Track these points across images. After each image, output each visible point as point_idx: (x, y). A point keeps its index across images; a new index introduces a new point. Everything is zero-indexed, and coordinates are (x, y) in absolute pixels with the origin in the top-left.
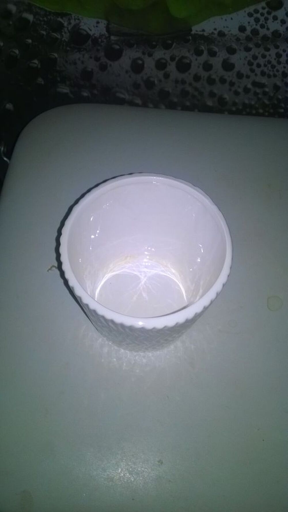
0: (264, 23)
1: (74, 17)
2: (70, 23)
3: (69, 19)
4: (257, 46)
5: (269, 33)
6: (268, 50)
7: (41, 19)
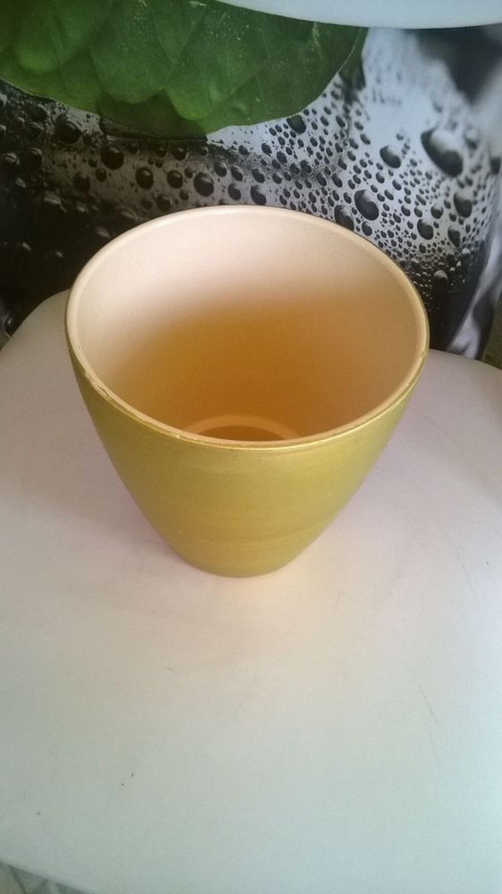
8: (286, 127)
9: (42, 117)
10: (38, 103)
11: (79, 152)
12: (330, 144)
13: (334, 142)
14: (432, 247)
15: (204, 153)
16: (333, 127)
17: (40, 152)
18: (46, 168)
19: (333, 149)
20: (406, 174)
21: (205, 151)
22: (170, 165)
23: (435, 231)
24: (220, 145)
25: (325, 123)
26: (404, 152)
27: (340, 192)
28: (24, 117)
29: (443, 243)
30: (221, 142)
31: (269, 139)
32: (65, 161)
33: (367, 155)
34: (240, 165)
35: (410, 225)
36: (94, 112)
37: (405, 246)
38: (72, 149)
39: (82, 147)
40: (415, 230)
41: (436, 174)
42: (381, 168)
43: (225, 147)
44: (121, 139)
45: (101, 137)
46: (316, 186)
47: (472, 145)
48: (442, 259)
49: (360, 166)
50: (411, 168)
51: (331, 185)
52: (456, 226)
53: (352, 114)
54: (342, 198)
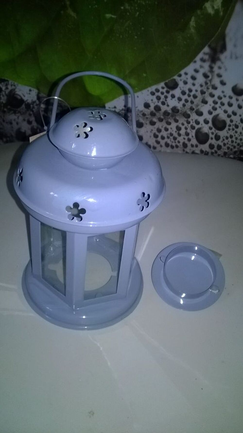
0: (164, 100)
4: (161, 120)
5: (169, 110)
6: (169, 124)
8: (163, 88)
31: (149, 99)
33: (223, 92)
54: (202, 122)
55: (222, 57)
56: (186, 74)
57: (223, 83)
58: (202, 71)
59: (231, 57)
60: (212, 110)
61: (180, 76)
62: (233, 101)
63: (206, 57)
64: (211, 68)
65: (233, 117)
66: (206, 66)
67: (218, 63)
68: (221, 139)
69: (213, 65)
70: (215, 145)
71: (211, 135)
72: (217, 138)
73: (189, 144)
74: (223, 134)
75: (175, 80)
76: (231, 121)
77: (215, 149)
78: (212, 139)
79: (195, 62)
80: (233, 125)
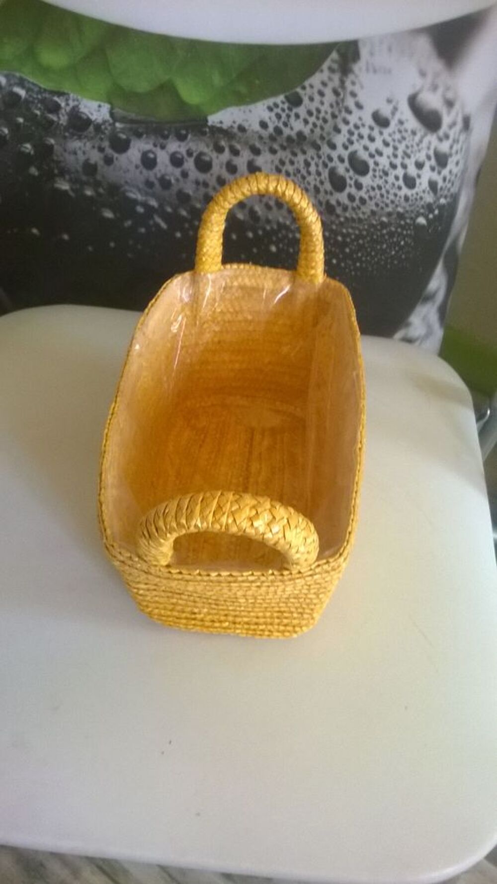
0: (286, 120)
1: (73, 97)
2: (67, 104)
3: (67, 100)
4: (284, 148)
5: (293, 134)
6: (295, 154)
7: (35, 96)
8: (283, 103)
9: (56, 108)
10: (54, 96)
11: (89, 140)
12: (326, 113)
13: (330, 111)
14: (415, 196)
15: (204, 134)
16: (329, 97)
17: (52, 141)
18: (57, 156)
19: (329, 117)
20: (394, 132)
21: (206, 131)
22: (174, 146)
23: (418, 181)
24: (219, 125)
25: (321, 94)
26: (393, 113)
27: (334, 155)
28: (40, 109)
29: (424, 191)
30: (221, 122)
31: (266, 115)
32: (75, 149)
33: (360, 119)
34: (239, 142)
35: (397, 178)
36: (105, 102)
37: (392, 197)
38: (83, 137)
39: (92, 135)
40: (401, 182)
41: (420, 130)
42: (371, 128)
43: (225, 126)
44: (128, 126)
45: (110, 125)
46: (311, 152)
47: (450, 104)
48: (423, 207)
49: (353, 129)
50: (399, 126)
51: (325, 149)
52: (435, 176)
53: (348, 84)
54: (335, 159)
55: (356, 67)
56: (311, 86)
57: (359, 106)
58: (331, 85)
59: (367, 70)
60: (347, 143)
61: (304, 88)
62: (375, 133)
63: (335, 66)
64: (342, 82)
65: (377, 158)
66: (336, 77)
67: (351, 77)
68: (364, 189)
69: (345, 79)
70: (356, 195)
71: (348, 181)
72: (359, 186)
73: (322, 189)
74: (366, 181)
75: (297, 94)
76: (376, 164)
77: (357, 202)
78: (351, 186)
79: (322, 71)
80: (379, 170)
